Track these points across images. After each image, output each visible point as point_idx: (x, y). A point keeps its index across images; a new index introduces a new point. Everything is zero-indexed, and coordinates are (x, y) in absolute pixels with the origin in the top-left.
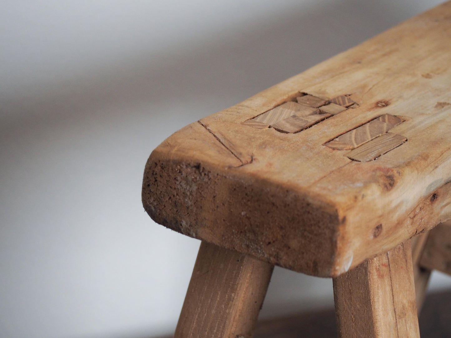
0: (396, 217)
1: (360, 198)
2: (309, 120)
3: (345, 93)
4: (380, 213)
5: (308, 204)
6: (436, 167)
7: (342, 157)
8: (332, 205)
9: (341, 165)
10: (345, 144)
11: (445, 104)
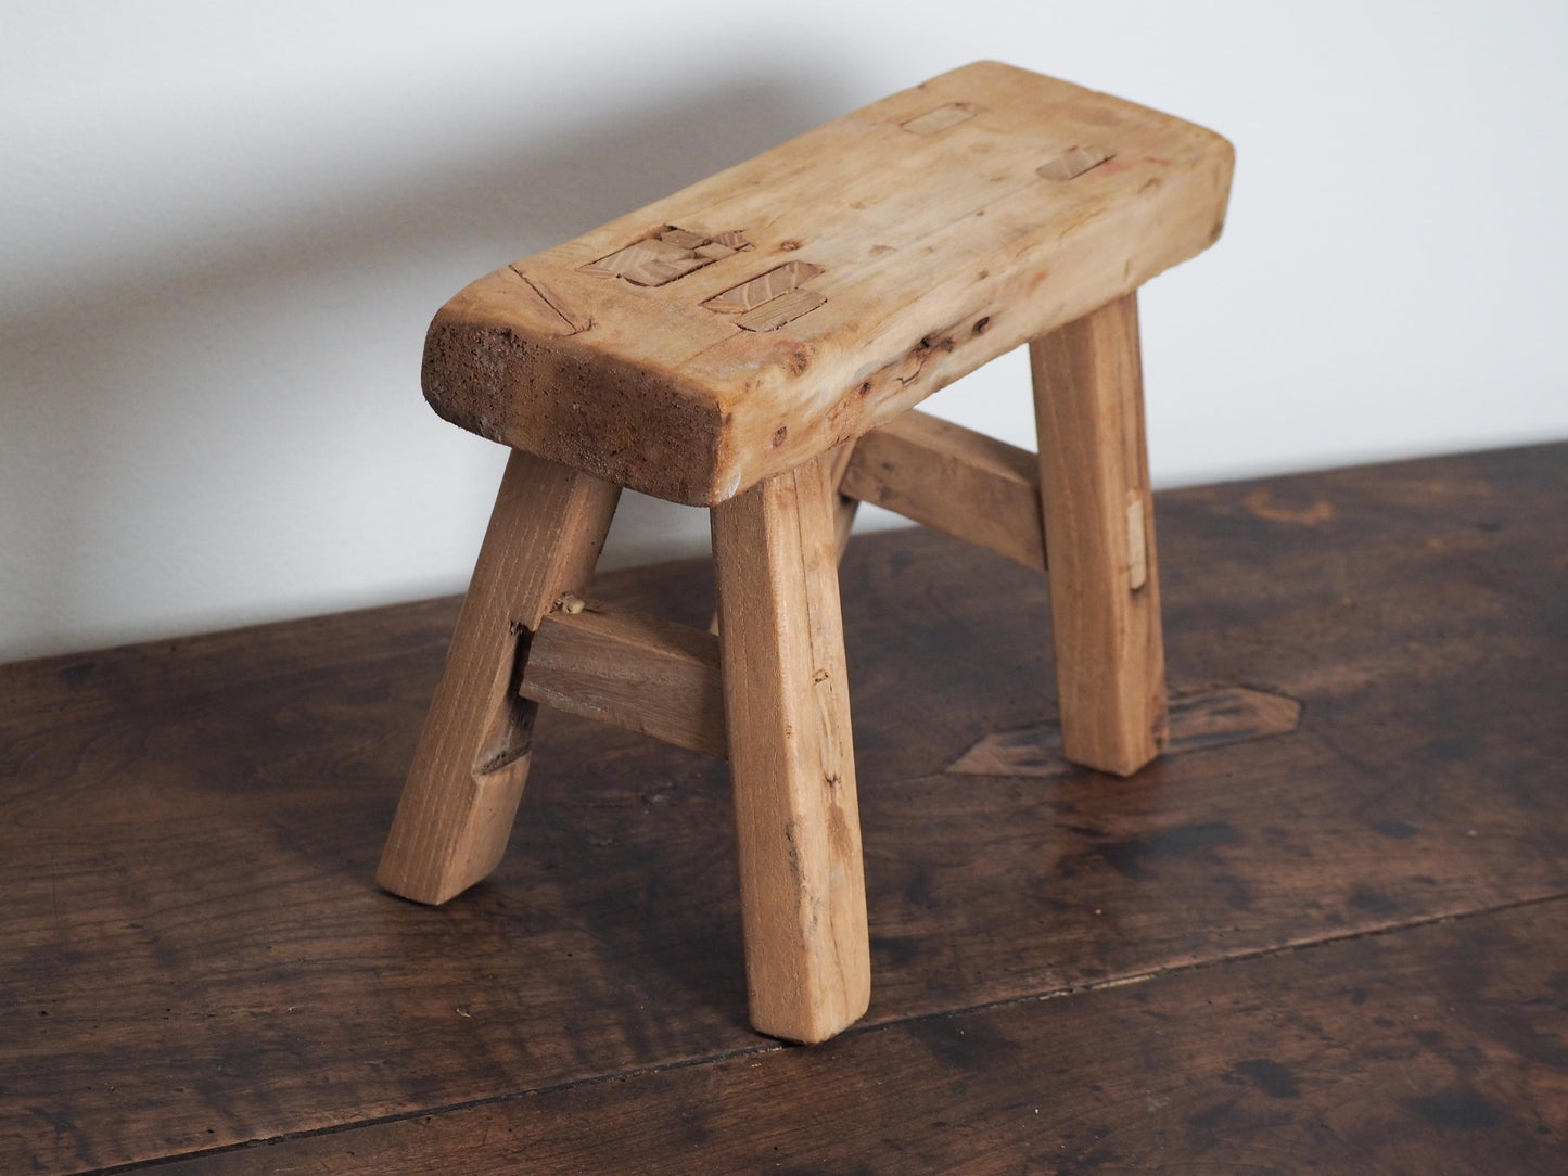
0: (807, 416)
1: (754, 386)
2: (679, 268)
3: (734, 229)
4: (783, 409)
5: (675, 394)
6: (870, 343)
7: (727, 324)
8: (712, 396)
9: (726, 337)
10: (731, 304)
11: (884, 247)
